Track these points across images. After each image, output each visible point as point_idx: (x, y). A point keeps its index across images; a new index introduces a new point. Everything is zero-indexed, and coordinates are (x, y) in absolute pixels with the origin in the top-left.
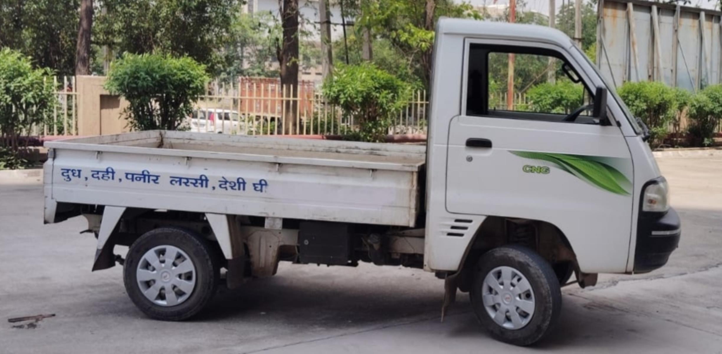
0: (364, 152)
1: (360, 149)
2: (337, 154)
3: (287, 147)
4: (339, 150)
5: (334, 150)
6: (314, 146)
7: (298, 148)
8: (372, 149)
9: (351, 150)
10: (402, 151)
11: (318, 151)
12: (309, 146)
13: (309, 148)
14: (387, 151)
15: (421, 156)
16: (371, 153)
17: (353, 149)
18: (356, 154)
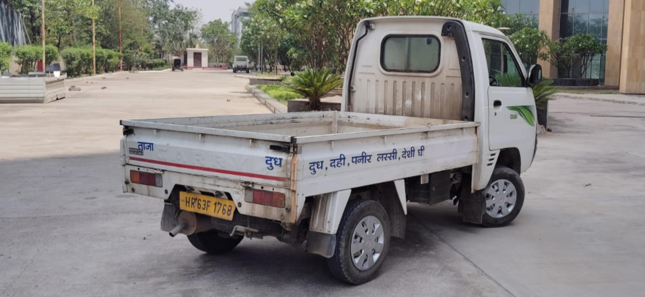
0: (288, 121)
1: (285, 119)
2: (271, 125)
3: (236, 124)
4: (273, 121)
5: (269, 122)
6: (255, 120)
7: (244, 124)
8: (293, 118)
9: (280, 120)
10: (310, 117)
11: (258, 125)
12: (252, 121)
13: (252, 123)
14: (302, 118)
15: (321, 119)
16: (293, 122)
17: (281, 119)
18: (283, 123)
